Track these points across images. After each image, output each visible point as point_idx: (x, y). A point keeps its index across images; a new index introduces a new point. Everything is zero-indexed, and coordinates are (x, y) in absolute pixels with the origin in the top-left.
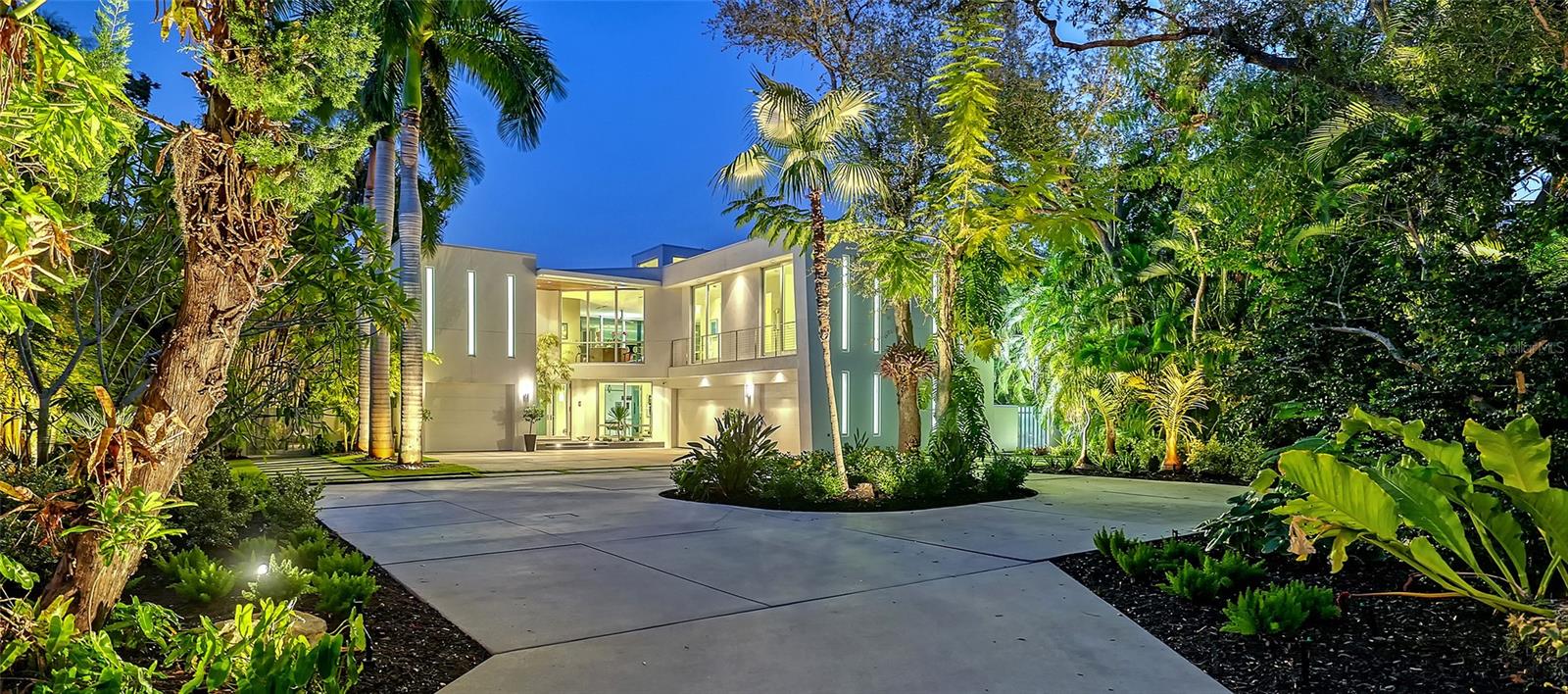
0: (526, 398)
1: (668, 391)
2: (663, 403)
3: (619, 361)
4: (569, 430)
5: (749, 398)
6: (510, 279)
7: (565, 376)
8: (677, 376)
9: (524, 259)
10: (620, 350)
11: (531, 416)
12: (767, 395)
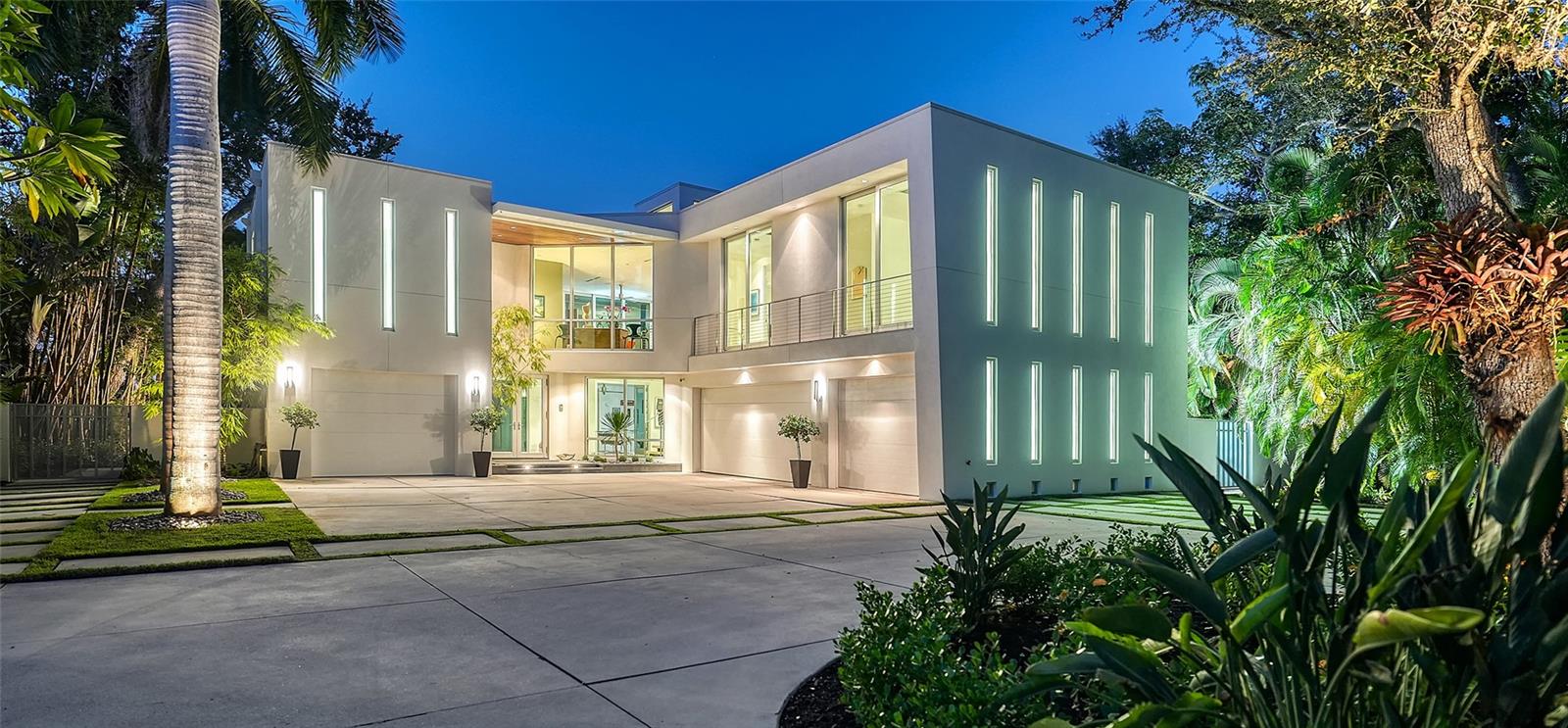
0: (476, 396)
1: (687, 391)
2: (680, 409)
3: (618, 346)
4: (545, 446)
5: (819, 402)
6: (451, 217)
7: (537, 366)
8: (702, 370)
9: (472, 187)
10: (618, 332)
11: (482, 423)
12: (848, 395)
